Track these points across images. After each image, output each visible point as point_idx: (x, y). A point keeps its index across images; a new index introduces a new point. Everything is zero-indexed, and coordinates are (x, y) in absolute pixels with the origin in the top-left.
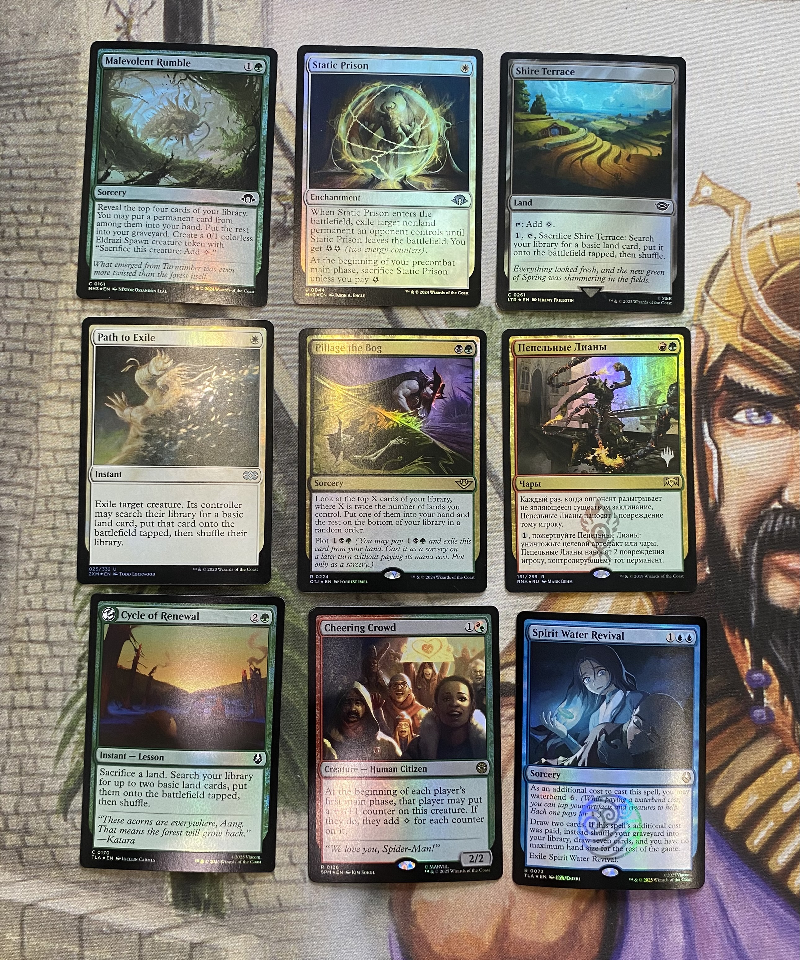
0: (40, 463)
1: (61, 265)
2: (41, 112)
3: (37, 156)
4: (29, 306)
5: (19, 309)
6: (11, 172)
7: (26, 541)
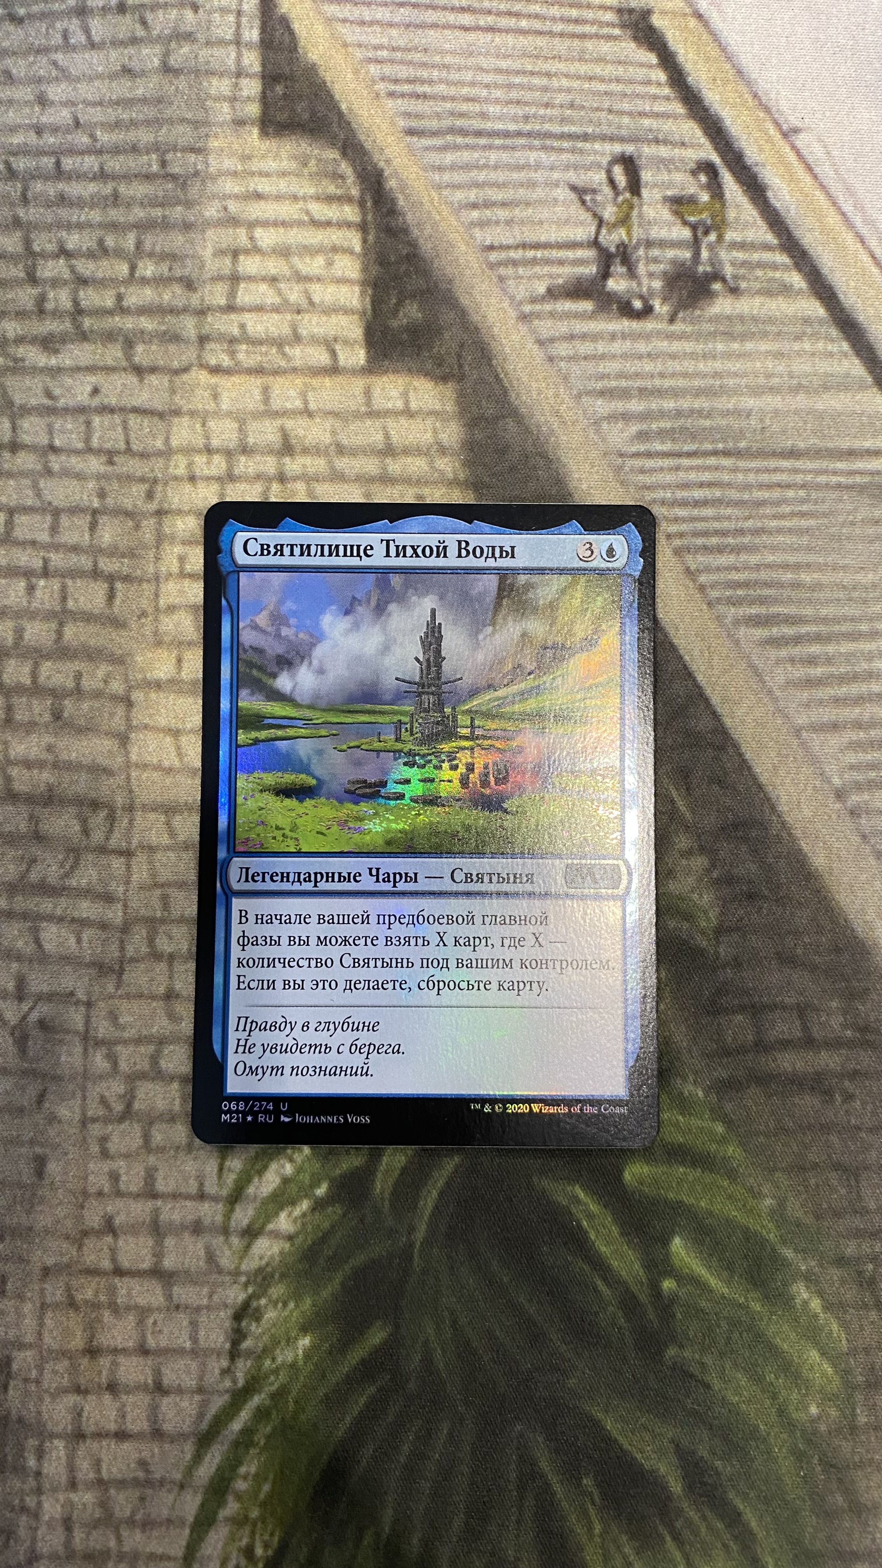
0: (135, 842)
1: (177, 372)
2: (127, 25)
3: (117, 125)
4: (103, 469)
5: (80, 477)
6: (58, 163)
7: (103, 1028)
